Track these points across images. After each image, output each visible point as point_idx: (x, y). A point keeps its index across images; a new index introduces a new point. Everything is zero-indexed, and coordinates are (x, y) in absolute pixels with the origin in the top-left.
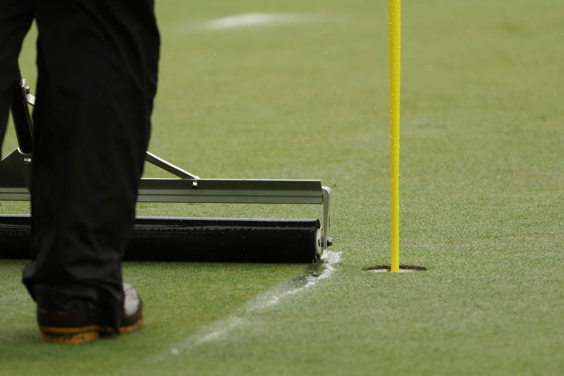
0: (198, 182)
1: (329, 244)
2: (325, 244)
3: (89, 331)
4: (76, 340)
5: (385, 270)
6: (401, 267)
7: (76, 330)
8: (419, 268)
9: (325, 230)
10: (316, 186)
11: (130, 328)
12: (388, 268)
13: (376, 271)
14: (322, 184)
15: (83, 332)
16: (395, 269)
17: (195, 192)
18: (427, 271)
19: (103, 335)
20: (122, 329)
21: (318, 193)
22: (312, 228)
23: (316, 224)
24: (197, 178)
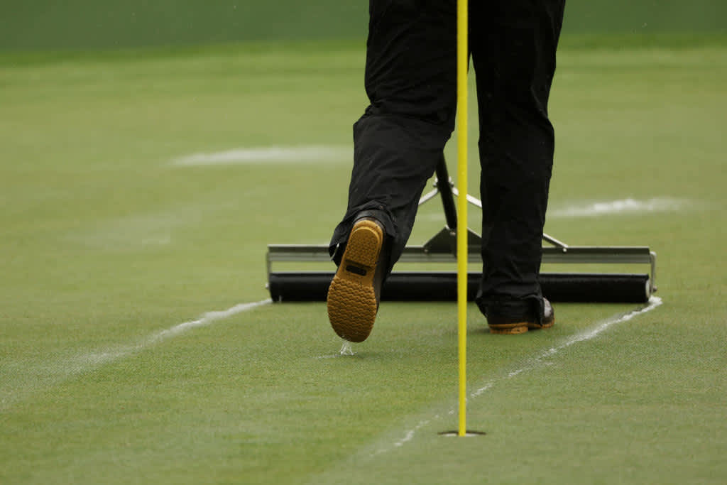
0: (568, 249)
1: (655, 290)
2: (652, 291)
3: (522, 326)
4: (514, 331)
5: (454, 435)
6: (468, 432)
7: (515, 325)
8: (481, 433)
9: (652, 280)
10: (646, 251)
11: (547, 325)
12: (457, 432)
13: (448, 435)
14: (650, 249)
15: (518, 327)
16: (463, 433)
17: (565, 256)
18: (486, 436)
19: (531, 329)
20: (544, 325)
21: (647, 256)
22: (644, 280)
23: (646, 277)
24: (566, 246)
